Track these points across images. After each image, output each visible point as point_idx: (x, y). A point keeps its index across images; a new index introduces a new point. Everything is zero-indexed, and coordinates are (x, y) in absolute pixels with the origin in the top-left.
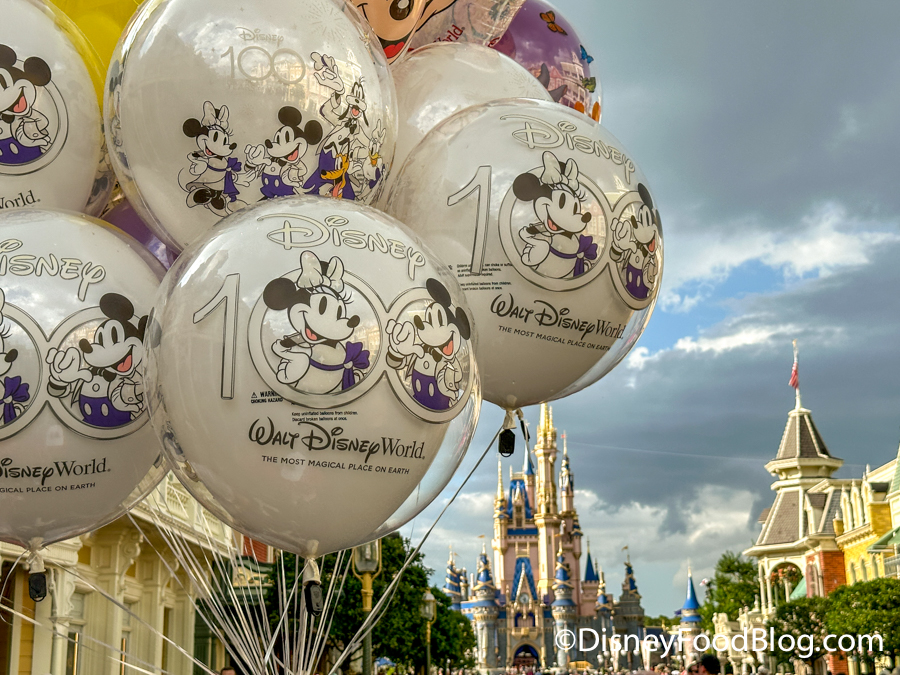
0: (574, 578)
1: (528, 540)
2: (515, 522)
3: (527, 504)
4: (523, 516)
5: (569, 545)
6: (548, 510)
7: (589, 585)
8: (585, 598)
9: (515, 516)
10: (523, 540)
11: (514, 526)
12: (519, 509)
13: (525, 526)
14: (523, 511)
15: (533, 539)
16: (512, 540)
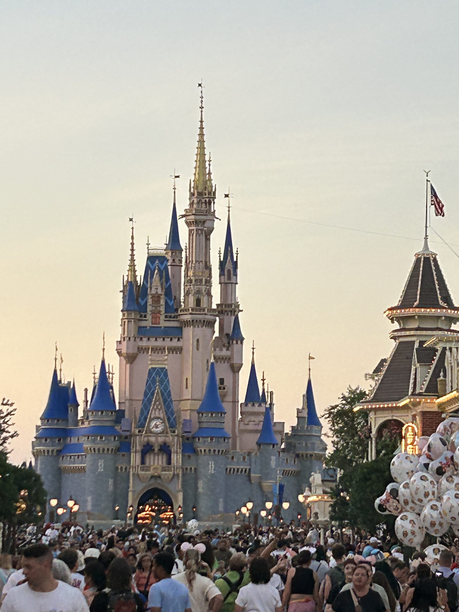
0: (229, 398)
1: (168, 343)
2: (149, 317)
3: (168, 292)
4: (162, 309)
5: (224, 353)
6: (198, 302)
7: (250, 408)
8: (242, 427)
9: (149, 308)
10: (160, 343)
11: (148, 323)
12: (156, 298)
13: (163, 324)
14: (162, 302)
15: (175, 343)
16: (144, 343)
